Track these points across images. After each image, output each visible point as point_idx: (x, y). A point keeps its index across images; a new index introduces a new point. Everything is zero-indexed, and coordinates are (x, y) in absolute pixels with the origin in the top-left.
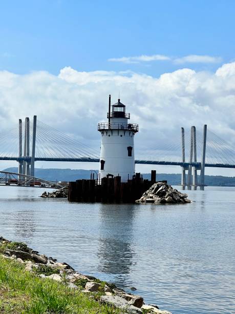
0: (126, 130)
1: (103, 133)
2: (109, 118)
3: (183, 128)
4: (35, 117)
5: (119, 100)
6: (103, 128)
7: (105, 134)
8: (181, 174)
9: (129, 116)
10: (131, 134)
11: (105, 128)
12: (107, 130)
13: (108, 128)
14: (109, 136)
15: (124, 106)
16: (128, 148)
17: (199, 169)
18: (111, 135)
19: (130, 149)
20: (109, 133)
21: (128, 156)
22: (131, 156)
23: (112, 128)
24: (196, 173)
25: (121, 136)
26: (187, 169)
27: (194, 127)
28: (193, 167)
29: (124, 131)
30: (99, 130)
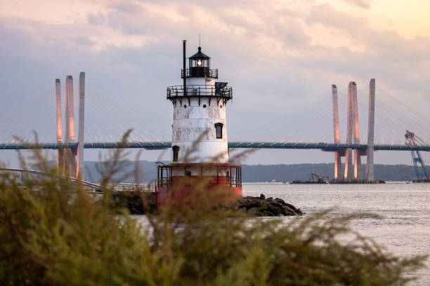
0: (212, 96)
1: (175, 103)
2: (184, 77)
3: (334, 86)
4: (82, 75)
5: (200, 49)
6: (175, 95)
7: (178, 103)
8: (334, 164)
9: (217, 74)
10: (221, 103)
11: (179, 95)
12: (181, 97)
13: (182, 95)
14: (185, 106)
15: (208, 58)
16: (215, 125)
17: (365, 155)
18: (187, 105)
19: (219, 126)
20: (185, 102)
21: (217, 138)
22: (221, 138)
23: (189, 94)
24: (359, 160)
25: (205, 106)
26: (344, 155)
27: (354, 83)
28: (353, 151)
29: (210, 98)
30: (169, 98)
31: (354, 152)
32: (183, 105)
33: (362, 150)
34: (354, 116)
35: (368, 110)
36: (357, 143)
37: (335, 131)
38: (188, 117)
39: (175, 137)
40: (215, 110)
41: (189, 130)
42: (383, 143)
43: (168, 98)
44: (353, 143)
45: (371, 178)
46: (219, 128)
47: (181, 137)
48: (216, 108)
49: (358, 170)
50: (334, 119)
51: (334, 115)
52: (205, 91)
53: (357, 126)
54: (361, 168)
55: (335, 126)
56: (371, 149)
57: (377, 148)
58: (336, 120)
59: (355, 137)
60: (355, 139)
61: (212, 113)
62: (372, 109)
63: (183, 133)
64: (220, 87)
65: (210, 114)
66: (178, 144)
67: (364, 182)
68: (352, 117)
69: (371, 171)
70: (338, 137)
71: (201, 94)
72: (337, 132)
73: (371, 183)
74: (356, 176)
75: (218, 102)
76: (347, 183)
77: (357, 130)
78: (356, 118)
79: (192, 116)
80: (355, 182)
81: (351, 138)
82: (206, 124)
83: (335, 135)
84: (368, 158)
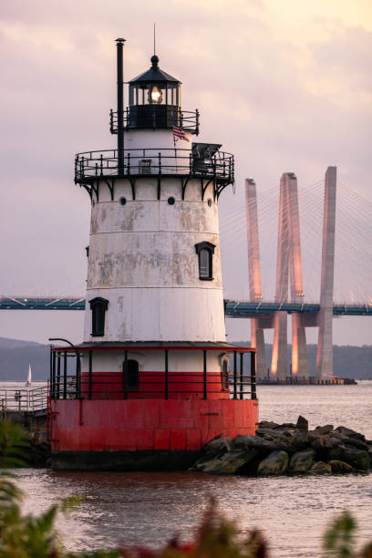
1: (94, 193)
2: (120, 132)
3: (250, 182)
5: (155, 60)
6: (96, 173)
7: (105, 193)
10: (209, 194)
11: (106, 172)
12: (112, 178)
13: (115, 172)
14: (123, 201)
15: (175, 84)
16: (197, 246)
17: (314, 325)
18: (129, 197)
19: (206, 249)
20: (123, 191)
21: (201, 279)
22: (210, 278)
23: (134, 172)
24: (301, 336)
25: (171, 201)
26: (270, 325)
27: (291, 176)
28: (290, 317)
29: (183, 180)
30: (81, 180)
31: (290, 320)
32: (117, 197)
33: (309, 315)
34: (292, 245)
35: (321, 232)
36: (298, 300)
37: (251, 276)
38: (130, 227)
39: (97, 277)
40: (197, 211)
41: (133, 261)
42: (352, 299)
43: (76, 181)
44: (289, 300)
45: (327, 374)
46: (205, 254)
47: (113, 278)
48: (197, 205)
49: (300, 358)
50: (251, 252)
51: (250, 242)
52: (172, 162)
53: (297, 266)
54: (306, 352)
55: (251, 266)
56: (328, 314)
57: (340, 311)
58: (253, 252)
59: (293, 287)
60: (294, 292)
61: (189, 219)
62: (330, 229)
63: (116, 267)
64: (203, 153)
65: (185, 220)
66: (104, 295)
67: (312, 381)
68: (288, 245)
69: (328, 359)
70: (257, 288)
71: (164, 171)
72: (256, 278)
73: (327, 383)
74: (295, 368)
75: (203, 191)
76: (277, 383)
77: (297, 272)
78: (296, 248)
79: (141, 225)
80: (293, 381)
81: (285, 291)
82: (176, 246)
83: (251, 285)
84: (322, 332)
